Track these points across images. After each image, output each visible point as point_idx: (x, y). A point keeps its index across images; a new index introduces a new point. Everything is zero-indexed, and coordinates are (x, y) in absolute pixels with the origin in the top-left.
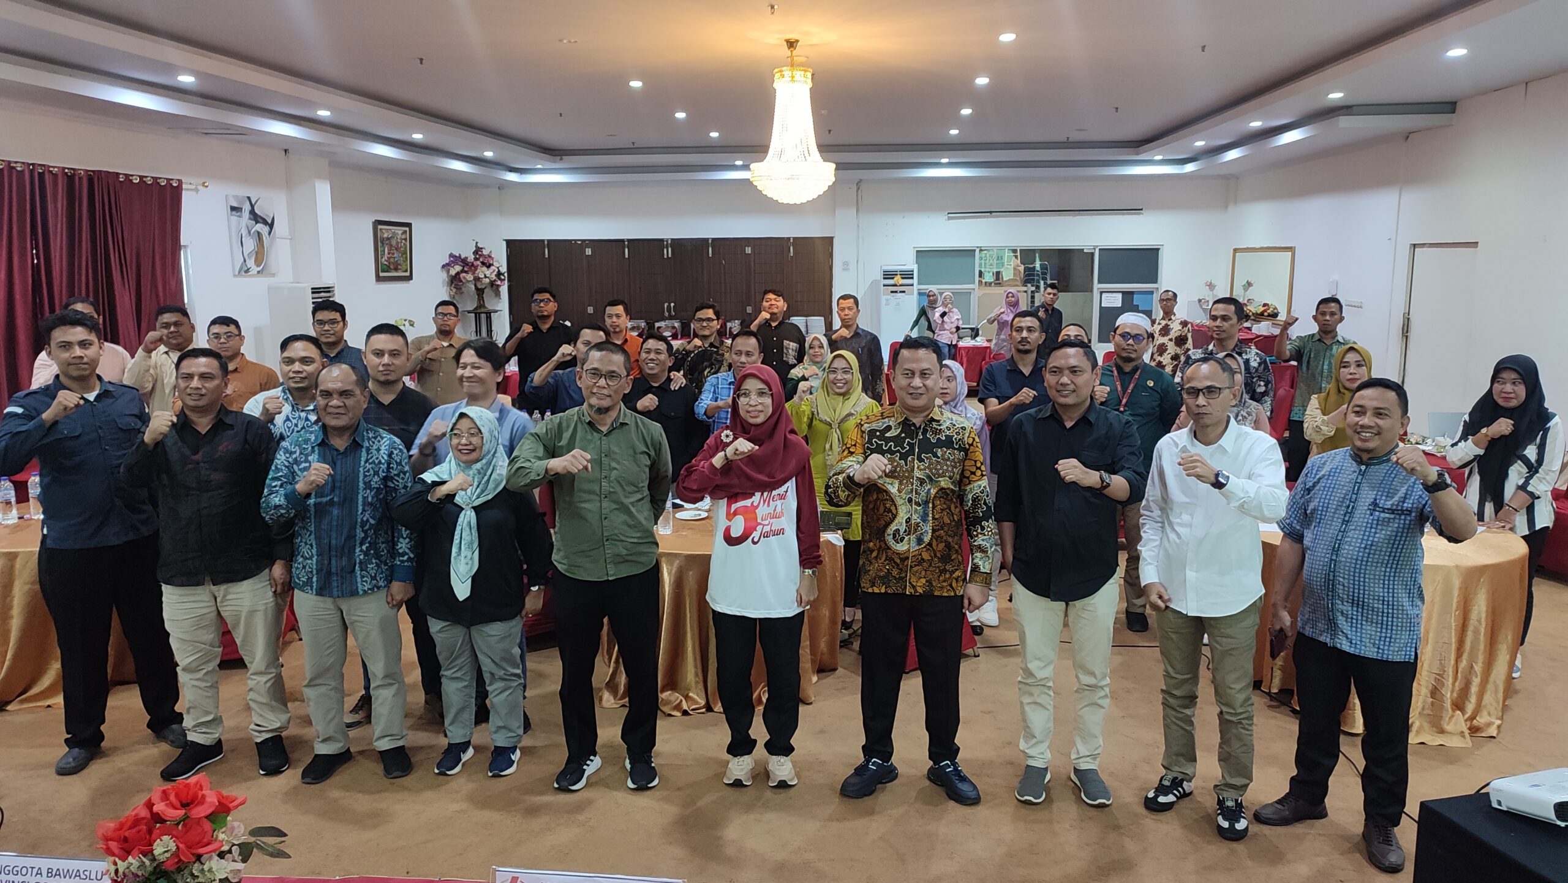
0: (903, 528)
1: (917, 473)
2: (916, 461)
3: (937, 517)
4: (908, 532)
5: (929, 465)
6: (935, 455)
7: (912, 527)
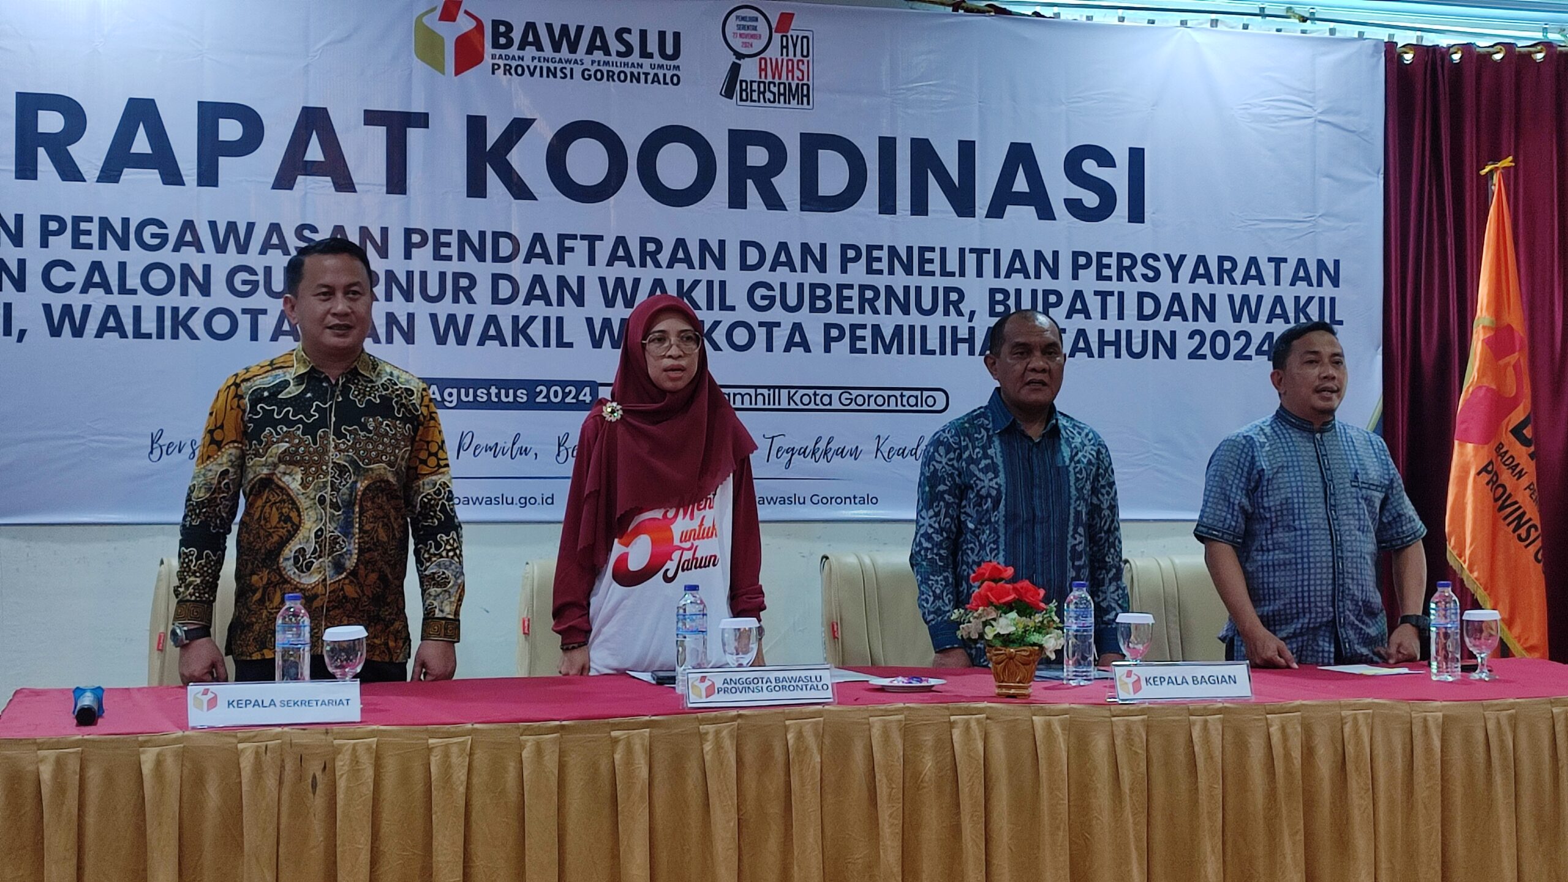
0: (310, 548)
1: (333, 456)
2: (332, 437)
3: (367, 527)
4: (318, 553)
5: (354, 444)
6: (364, 427)
7: (325, 544)
